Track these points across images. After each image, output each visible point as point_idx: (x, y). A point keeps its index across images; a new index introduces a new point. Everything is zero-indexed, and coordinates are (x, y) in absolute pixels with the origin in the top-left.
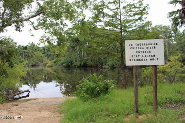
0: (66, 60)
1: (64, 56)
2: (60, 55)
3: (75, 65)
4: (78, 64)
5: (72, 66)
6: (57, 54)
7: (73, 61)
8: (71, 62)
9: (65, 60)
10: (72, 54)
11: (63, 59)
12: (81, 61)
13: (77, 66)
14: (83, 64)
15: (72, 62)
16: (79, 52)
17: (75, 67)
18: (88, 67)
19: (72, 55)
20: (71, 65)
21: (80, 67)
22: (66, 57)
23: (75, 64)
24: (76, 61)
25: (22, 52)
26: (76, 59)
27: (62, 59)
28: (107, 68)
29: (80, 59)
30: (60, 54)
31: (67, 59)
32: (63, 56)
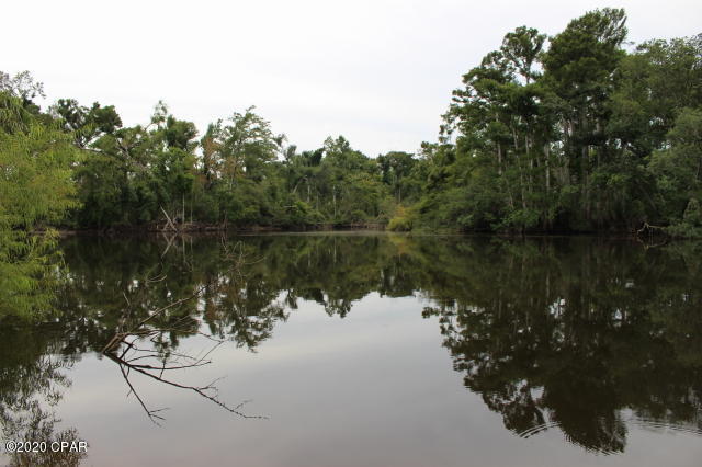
0: (472, 198)
1: (465, 183)
2: (447, 179)
3: (512, 224)
4: (528, 215)
5: (500, 225)
6: (432, 178)
7: (503, 204)
8: (496, 208)
9: (467, 199)
10: (500, 173)
11: (460, 195)
12: (542, 204)
13: (521, 229)
14: (551, 216)
15: (502, 209)
16: (535, 164)
17: (513, 232)
18: (577, 233)
19: (498, 176)
20: (495, 222)
21: (538, 232)
22: (472, 184)
23: (514, 217)
24: (518, 206)
25: (301, 172)
26: (519, 197)
27: (455, 196)
29: (537, 196)
30: (447, 175)
31: (479, 196)
32: (458, 181)
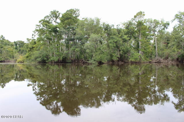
1: (39, 50)
2: (34, 48)
3: (51, 61)
4: (56, 59)
5: (48, 61)
6: (30, 48)
7: (49, 55)
8: (47, 57)
9: (40, 54)
10: (48, 47)
11: (38, 53)
12: (59, 55)
13: (54, 62)
14: (61, 59)
15: (49, 57)
16: (57, 45)
17: (52, 63)
18: (68, 63)
21: (58, 63)
22: (41, 50)
23: (52, 59)
24: (53, 56)
26: (53, 54)
27: (36, 53)
28: (94, 64)
29: (58, 53)
31: (43, 53)
32: (37, 49)
